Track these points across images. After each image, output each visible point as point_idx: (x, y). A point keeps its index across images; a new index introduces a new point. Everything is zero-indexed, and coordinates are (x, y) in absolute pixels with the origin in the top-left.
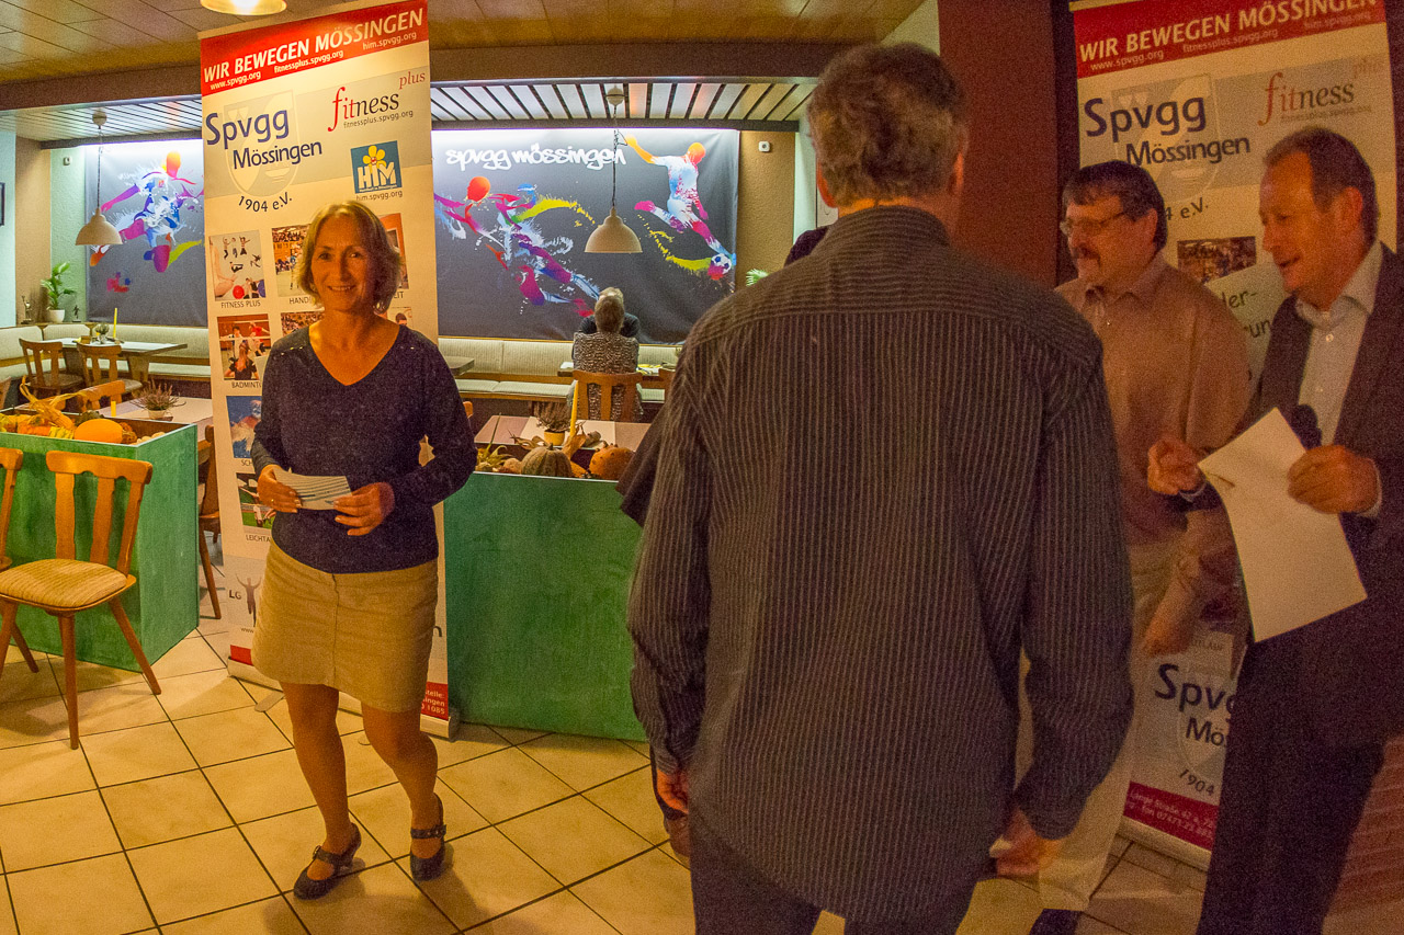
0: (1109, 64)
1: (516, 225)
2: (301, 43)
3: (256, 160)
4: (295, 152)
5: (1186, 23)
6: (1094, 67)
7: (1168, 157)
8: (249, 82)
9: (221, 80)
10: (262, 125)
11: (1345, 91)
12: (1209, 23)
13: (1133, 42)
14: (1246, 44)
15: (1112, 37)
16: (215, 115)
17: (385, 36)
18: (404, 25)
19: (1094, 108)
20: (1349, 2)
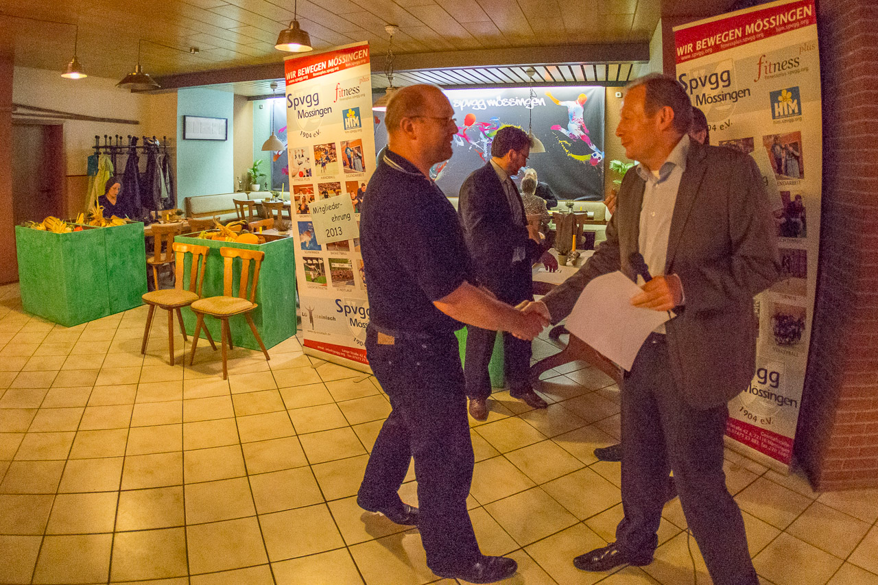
0: (689, 56)
3: (307, 116)
4: (321, 112)
5: (722, 34)
6: (683, 59)
7: (714, 100)
8: (303, 80)
9: (293, 79)
10: (309, 99)
11: (795, 61)
12: (732, 33)
13: (700, 45)
14: (749, 42)
15: (690, 43)
16: (291, 95)
17: (354, 61)
19: (683, 78)
20: (798, 16)
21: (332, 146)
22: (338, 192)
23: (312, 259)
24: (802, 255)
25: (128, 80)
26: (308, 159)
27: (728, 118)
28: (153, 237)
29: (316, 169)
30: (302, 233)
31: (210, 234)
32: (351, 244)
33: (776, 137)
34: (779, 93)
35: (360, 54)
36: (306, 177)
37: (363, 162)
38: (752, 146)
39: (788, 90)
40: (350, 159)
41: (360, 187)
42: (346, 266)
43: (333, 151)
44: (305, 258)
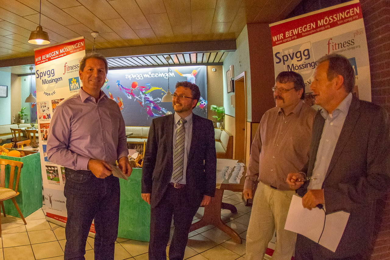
0: (281, 41)
1: (145, 95)
2: (57, 51)
3: (47, 83)
4: (56, 80)
5: (302, 27)
7: (299, 68)
8: (45, 62)
9: (39, 61)
10: (48, 73)
11: (352, 42)
12: (309, 26)
13: (287, 34)
14: (320, 31)
15: (281, 33)
16: (38, 70)
17: (75, 49)
18: (79, 46)
19: (278, 55)
20: (351, 13)
23: (51, 167)
26: (48, 108)
27: (309, 79)
36: (47, 119)
44: (46, 166)
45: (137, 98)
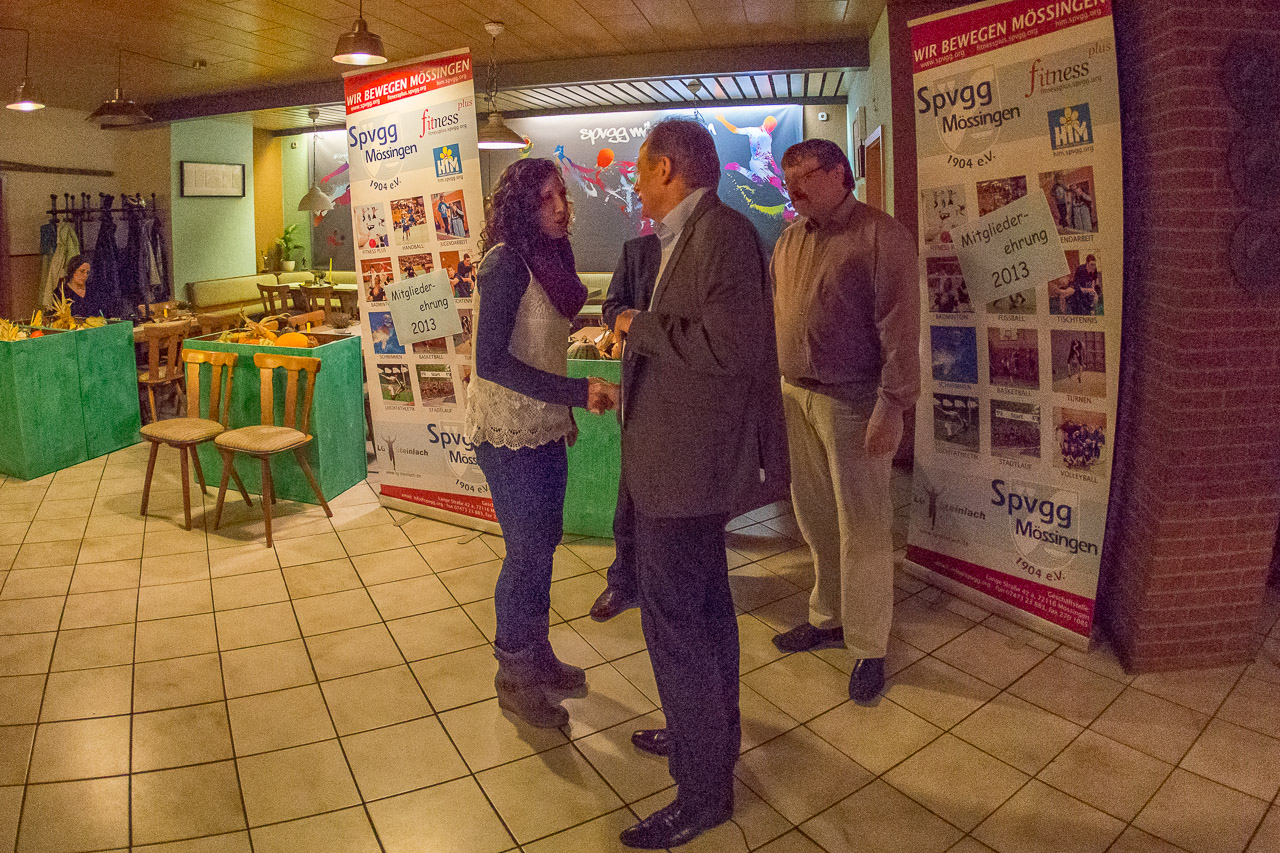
0: (932, 62)
2: (402, 81)
3: (380, 158)
4: (401, 152)
5: (979, 30)
6: (922, 66)
7: (968, 124)
8: (373, 106)
9: (357, 104)
10: (382, 134)
11: (1082, 68)
13: (947, 46)
15: (931, 43)
16: (354, 128)
17: (449, 76)
18: (459, 69)
20: (1086, 4)
21: (418, 201)
22: (429, 268)
23: (391, 367)
24: (1097, 340)
25: (105, 109)
27: (988, 151)
28: (147, 342)
29: (394, 236)
30: (376, 330)
31: (236, 335)
32: (450, 343)
33: (1058, 175)
34: (1061, 112)
35: (457, 67)
36: (380, 248)
37: (465, 222)
38: (1025, 188)
39: (1073, 109)
40: (445, 220)
41: (462, 259)
42: (443, 375)
43: (419, 208)
44: (379, 366)
45: (613, 193)
